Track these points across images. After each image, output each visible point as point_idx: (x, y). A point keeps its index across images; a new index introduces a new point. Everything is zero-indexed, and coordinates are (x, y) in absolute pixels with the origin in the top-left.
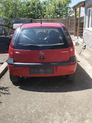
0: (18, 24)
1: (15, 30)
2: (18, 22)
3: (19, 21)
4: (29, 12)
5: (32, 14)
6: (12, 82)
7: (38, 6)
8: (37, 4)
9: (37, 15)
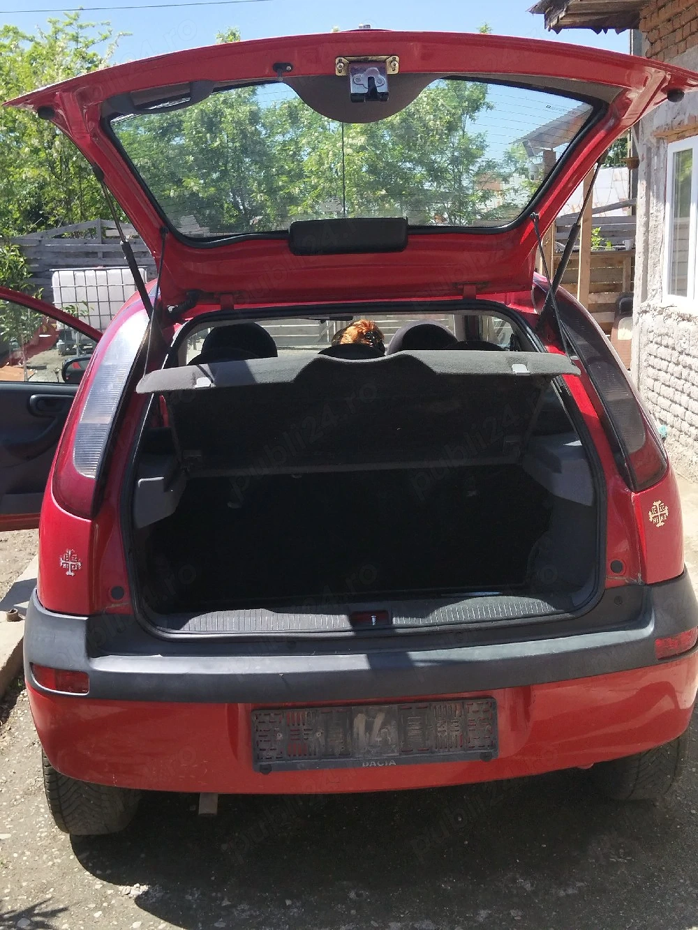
0: (90, 273)
1: (95, 335)
2: (88, 254)
3: (95, 244)
4: (179, 183)
5: (194, 194)
6: (64, 837)
7: (243, 132)
8: (239, 123)
9: (236, 205)
